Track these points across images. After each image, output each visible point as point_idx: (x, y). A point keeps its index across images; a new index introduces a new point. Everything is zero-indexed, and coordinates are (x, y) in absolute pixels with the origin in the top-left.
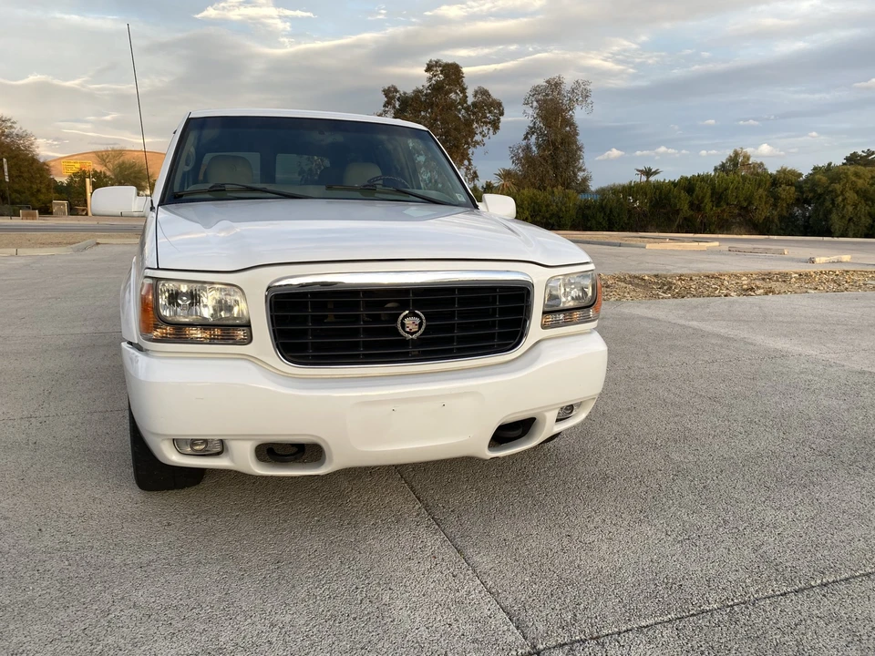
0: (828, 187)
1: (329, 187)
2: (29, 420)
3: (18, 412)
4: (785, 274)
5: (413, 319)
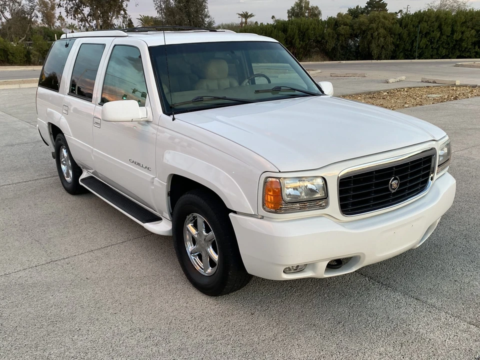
1: (257, 92)
2: (56, 264)
3: (38, 259)
4: (379, 92)
5: (396, 181)
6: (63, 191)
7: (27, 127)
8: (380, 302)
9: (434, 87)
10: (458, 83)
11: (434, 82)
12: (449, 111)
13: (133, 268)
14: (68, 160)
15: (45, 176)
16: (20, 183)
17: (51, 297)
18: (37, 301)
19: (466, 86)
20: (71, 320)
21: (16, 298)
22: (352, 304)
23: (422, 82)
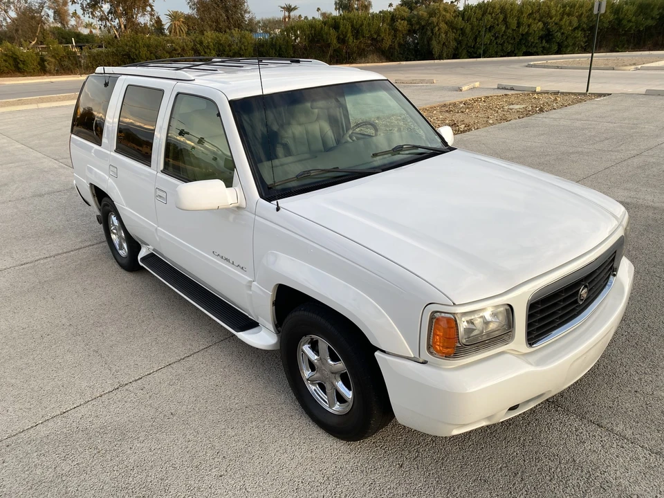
0: (428, 20)
1: (375, 155)
2: (127, 390)
3: (102, 383)
4: (455, 104)
5: (585, 290)
6: (116, 266)
7: (56, 166)
8: (556, 434)
9: (512, 95)
10: (538, 89)
11: (512, 89)
12: (541, 129)
13: (228, 392)
14: (120, 230)
15: (90, 243)
16: (59, 254)
17: (129, 451)
18: (111, 460)
19: (548, 93)
20: (163, 492)
21: (82, 456)
22: (522, 439)
23: (498, 88)
